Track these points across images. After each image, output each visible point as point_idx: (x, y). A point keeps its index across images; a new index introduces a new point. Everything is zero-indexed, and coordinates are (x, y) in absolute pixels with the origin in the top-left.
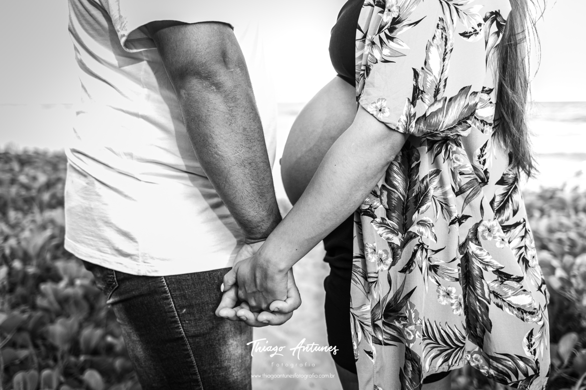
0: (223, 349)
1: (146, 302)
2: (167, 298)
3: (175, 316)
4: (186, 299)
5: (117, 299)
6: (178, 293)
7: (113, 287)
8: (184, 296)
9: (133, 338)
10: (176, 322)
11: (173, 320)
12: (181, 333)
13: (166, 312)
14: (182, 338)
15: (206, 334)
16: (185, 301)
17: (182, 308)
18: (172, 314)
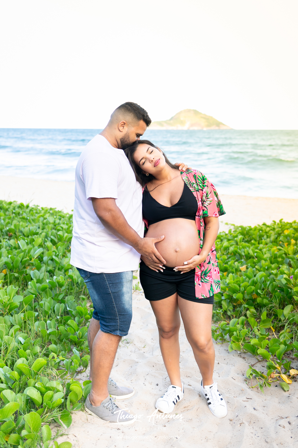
0: (123, 297)
1: (99, 282)
2: (106, 281)
3: (108, 287)
4: (111, 281)
5: (89, 280)
6: (109, 279)
7: (88, 277)
8: (111, 280)
9: (94, 293)
10: (108, 288)
11: (107, 287)
12: (110, 292)
13: (105, 285)
14: (110, 293)
15: (118, 292)
16: (111, 282)
17: (110, 284)
18: (107, 286)
